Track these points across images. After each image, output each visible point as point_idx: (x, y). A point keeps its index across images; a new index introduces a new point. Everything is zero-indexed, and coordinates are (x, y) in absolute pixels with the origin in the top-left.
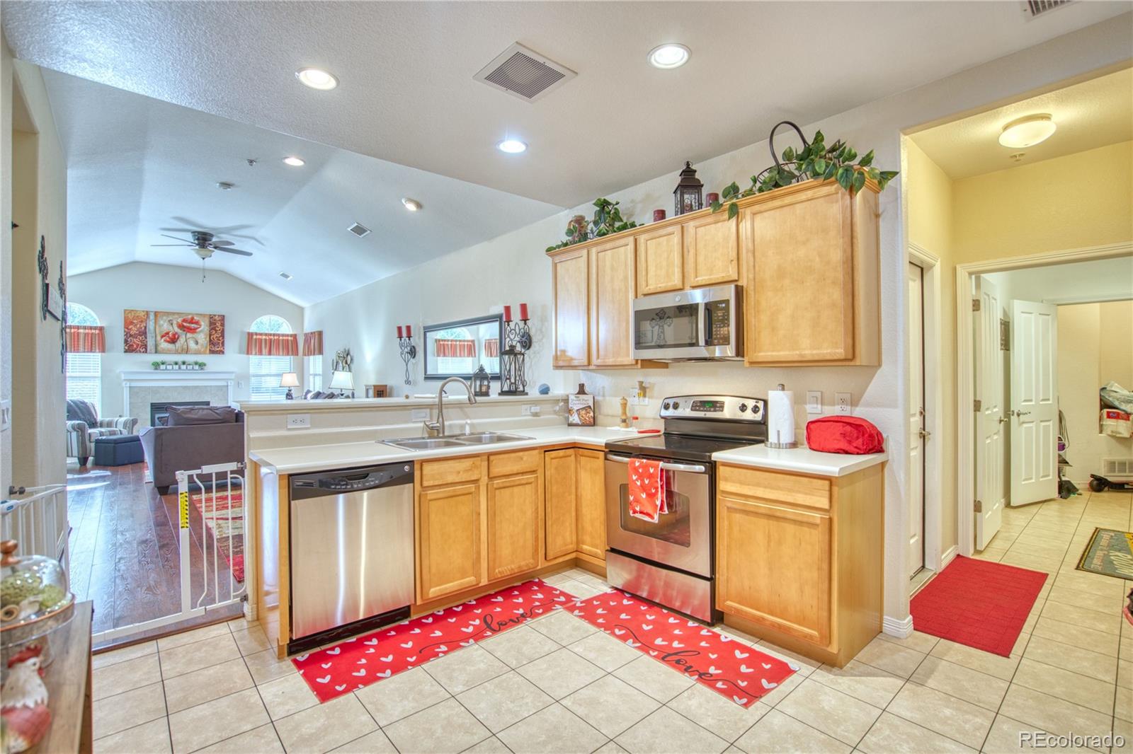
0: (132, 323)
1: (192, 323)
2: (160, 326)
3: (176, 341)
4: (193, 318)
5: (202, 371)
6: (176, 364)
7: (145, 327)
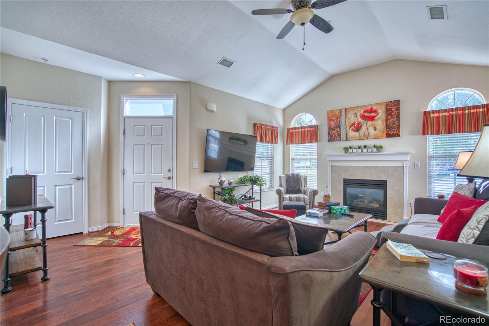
0: (332, 120)
1: (372, 113)
2: (349, 119)
3: (360, 130)
4: (372, 109)
5: (379, 153)
6: (359, 148)
7: (340, 122)
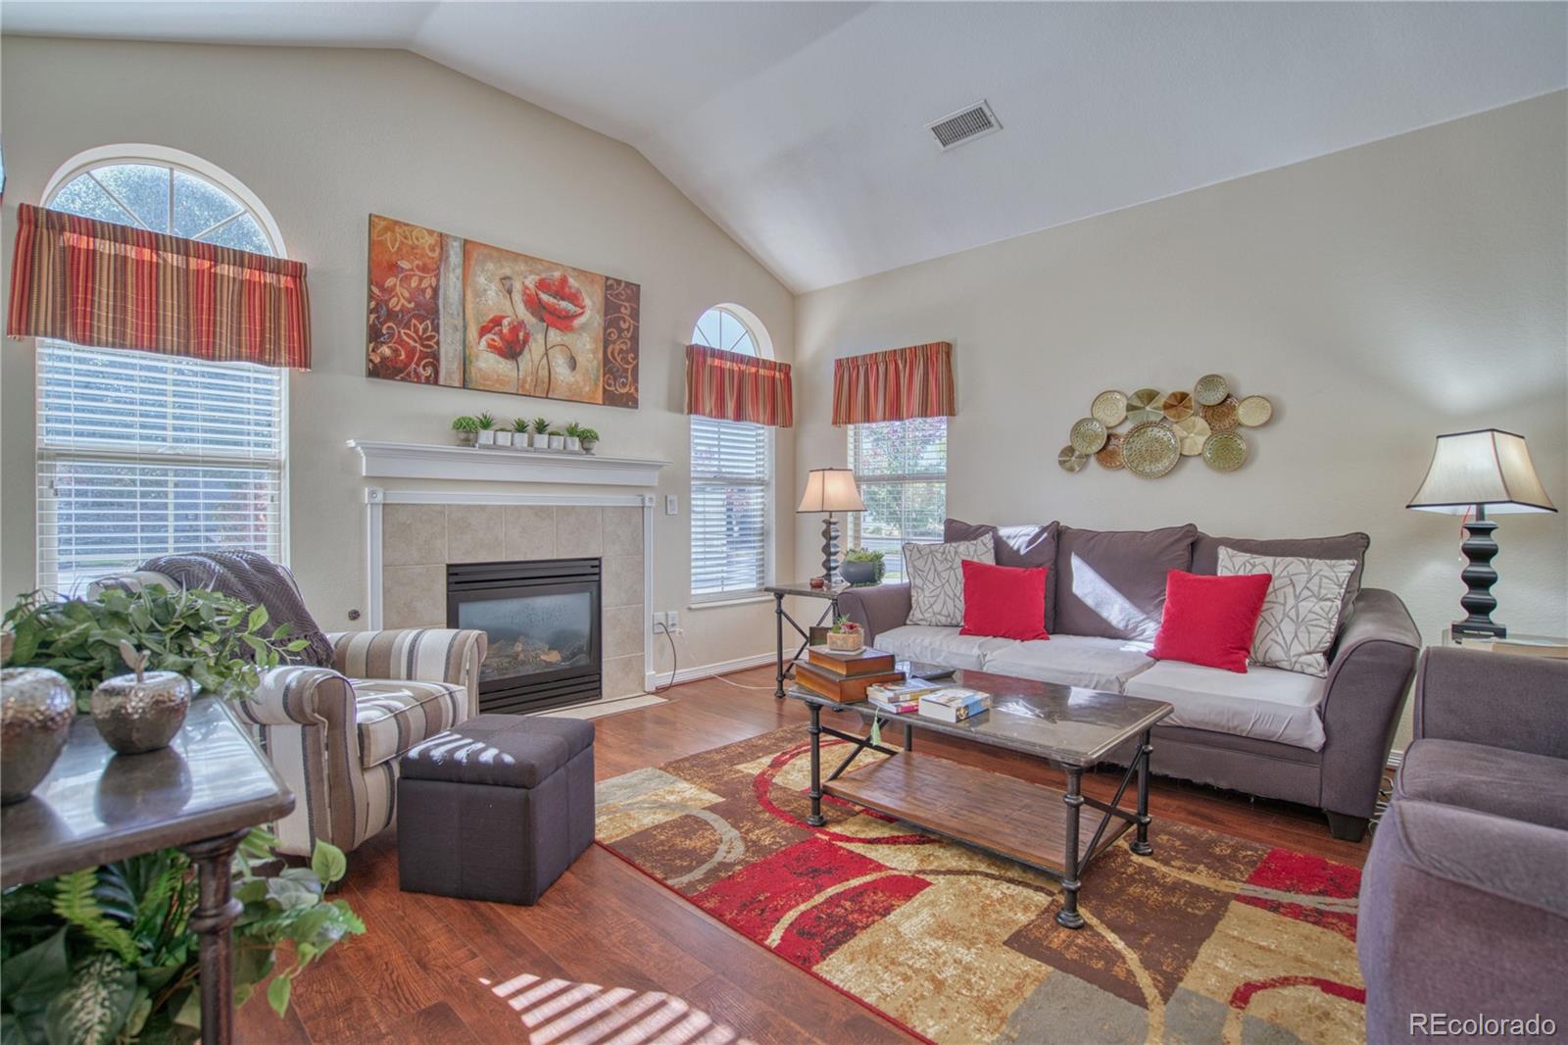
0: (393, 268)
1: (563, 299)
2: (477, 294)
3: (520, 353)
4: (564, 281)
5: (587, 458)
6: (521, 427)
7: (436, 291)
